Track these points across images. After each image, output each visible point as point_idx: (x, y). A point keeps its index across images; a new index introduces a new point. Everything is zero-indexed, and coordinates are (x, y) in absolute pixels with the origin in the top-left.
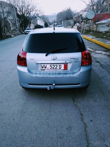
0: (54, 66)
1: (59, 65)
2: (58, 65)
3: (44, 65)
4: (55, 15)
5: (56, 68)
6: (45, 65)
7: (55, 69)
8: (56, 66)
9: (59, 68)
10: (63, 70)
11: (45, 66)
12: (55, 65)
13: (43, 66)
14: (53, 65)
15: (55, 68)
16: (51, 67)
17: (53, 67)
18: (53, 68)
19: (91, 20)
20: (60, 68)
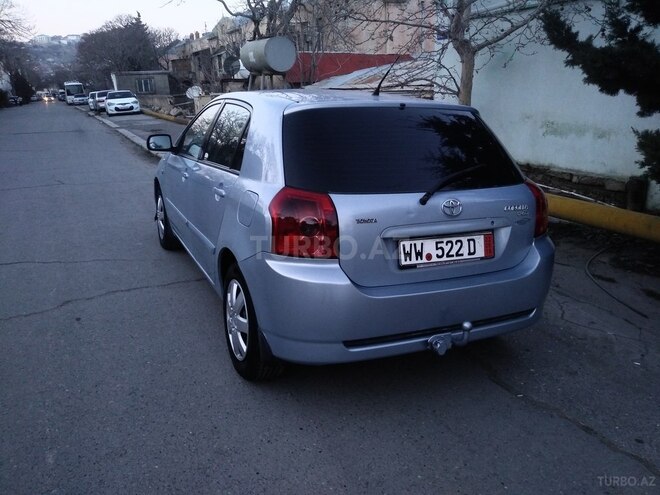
0: (450, 245)
1: (469, 241)
2: (464, 240)
3: (413, 242)
4: (56, 43)
5: (457, 255)
6: (418, 243)
7: (455, 258)
8: (459, 244)
9: (470, 254)
10: (482, 258)
11: (419, 248)
12: (454, 240)
13: (408, 249)
14: (445, 240)
15: (453, 252)
16: (440, 252)
17: (447, 249)
18: (448, 256)
19: (283, 74)
20: (472, 251)
